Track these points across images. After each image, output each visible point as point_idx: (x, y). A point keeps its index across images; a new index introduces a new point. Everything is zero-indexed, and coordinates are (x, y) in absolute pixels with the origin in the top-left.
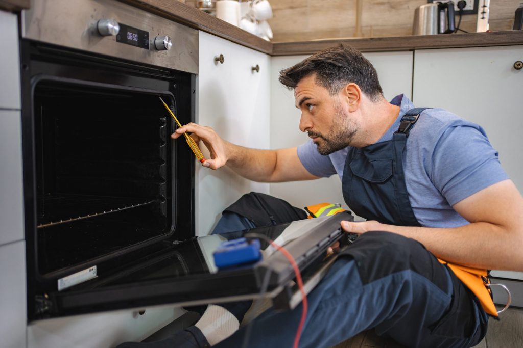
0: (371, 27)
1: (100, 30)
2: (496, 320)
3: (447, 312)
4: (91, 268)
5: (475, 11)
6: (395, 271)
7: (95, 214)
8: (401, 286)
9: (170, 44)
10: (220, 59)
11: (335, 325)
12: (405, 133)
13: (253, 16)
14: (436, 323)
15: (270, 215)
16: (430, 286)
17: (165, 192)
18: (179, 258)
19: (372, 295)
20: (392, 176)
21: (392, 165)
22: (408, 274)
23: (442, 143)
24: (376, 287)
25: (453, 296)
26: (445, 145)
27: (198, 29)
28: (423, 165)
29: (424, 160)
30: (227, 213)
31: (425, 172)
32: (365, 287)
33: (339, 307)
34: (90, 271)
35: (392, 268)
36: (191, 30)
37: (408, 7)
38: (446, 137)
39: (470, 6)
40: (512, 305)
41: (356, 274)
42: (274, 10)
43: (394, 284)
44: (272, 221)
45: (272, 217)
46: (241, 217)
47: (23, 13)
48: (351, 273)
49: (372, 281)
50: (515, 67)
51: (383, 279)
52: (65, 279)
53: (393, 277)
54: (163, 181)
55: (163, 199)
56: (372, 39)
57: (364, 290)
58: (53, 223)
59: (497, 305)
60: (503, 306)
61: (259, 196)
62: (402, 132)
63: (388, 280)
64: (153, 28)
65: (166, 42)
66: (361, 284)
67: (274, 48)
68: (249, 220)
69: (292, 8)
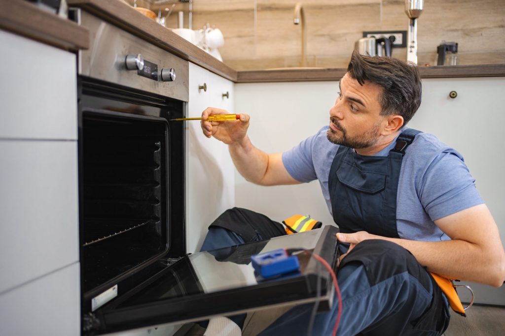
0: (315, 56)
1: (128, 65)
2: (463, 317)
3: (428, 309)
4: (114, 287)
5: (404, 45)
6: (396, 273)
7: (109, 235)
8: (401, 285)
9: (175, 76)
10: (203, 87)
11: (348, 324)
12: (400, 152)
13: (205, 43)
14: (418, 319)
15: (255, 229)
16: (419, 286)
17: (160, 212)
18: (174, 274)
19: (378, 295)
20: (384, 189)
21: (385, 180)
22: (406, 275)
23: (435, 164)
24: (381, 287)
25: (433, 295)
26: (437, 166)
27: (188, 60)
28: (414, 182)
29: (416, 177)
30: (213, 228)
31: (414, 188)
32: (373, 288)
33: (352, 307)
34: (113, 289)
35: (394, 271)
36: (183, 61)
37: (346, 40)
38: (439, 160)
39: (399, 41)
40: (476, 302)
41: (365, 277)
42: (225, 38)
43: (395, 284)
44: (257, 234)
45: (256, 231)
46: (228, 231)
47: (80, 52)
48: (360, 277)
49: (378, 283)
50: (450, 96)
51: (386, 281)
52: (97, 298)
53: (395, 278)
54: (157, 202)
55: (157, 219)
56: (329, 70)
57: (371, 290)
58: (88, 243)
59: (463, 303)
60: (468, 304)
61: (243, 211)
62: (399, 151)
63: (390, 281)
64: (160, 61)
65: (172, 74)
66: (369, 286)
67: (238, 76)
68: (237, 235)
69: (240, 37)
